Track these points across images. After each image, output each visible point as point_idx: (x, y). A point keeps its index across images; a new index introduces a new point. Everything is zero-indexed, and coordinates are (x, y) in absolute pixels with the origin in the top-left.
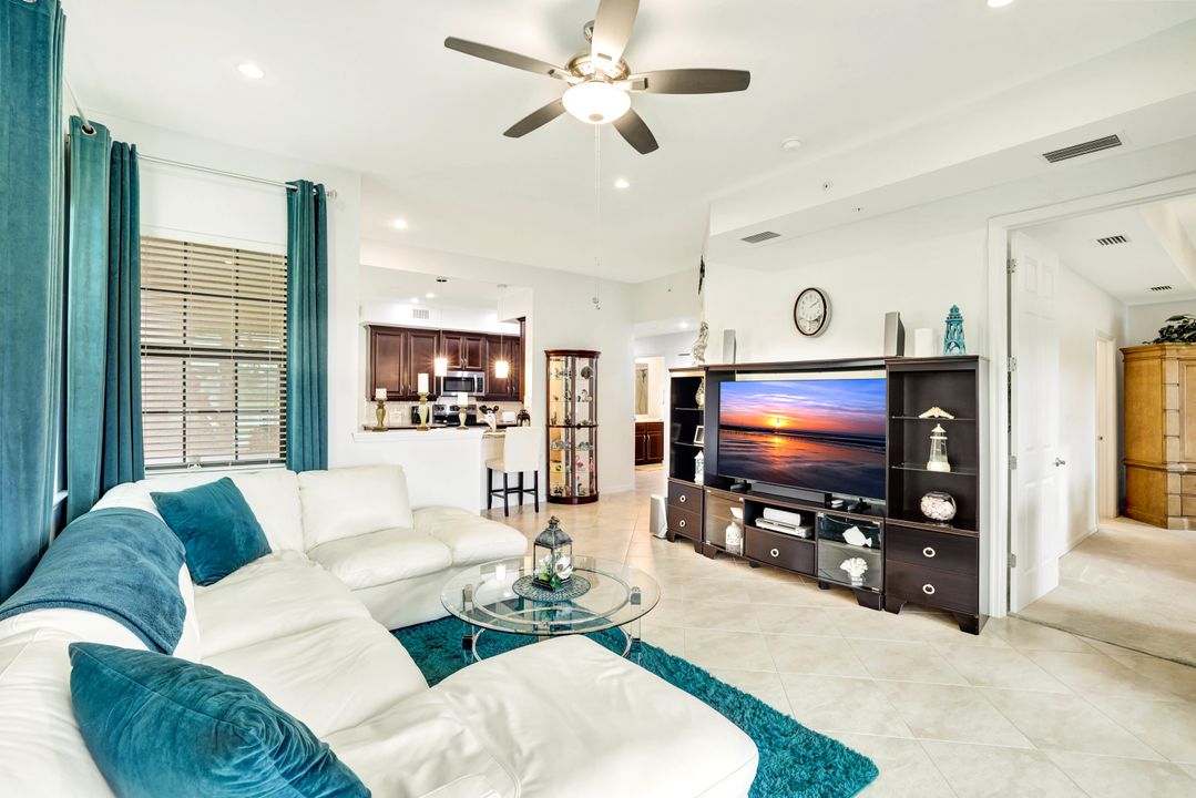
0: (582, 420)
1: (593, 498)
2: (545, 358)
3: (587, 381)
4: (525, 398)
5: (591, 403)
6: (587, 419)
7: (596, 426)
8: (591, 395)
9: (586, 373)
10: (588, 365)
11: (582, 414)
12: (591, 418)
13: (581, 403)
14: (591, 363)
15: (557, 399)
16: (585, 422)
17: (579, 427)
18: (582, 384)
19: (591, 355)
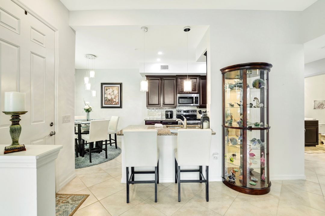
0: (254, 122)
1: (264, 191)
2: (221, 75)
3: (259, 90)
4: (207, 105)
5: (262, 109)
6: (258, 121)
7: (268, 128)
8: (262, 102)
9: (258, 85)
10: (258, 77)
11: (254, 117)
12: (262, 120)
13: (253, 109)
14: (262, 74)
15: (232, 106)
16: (256, 125)
17: (251, 129)
18: (253, 94)
19: (263, 66)
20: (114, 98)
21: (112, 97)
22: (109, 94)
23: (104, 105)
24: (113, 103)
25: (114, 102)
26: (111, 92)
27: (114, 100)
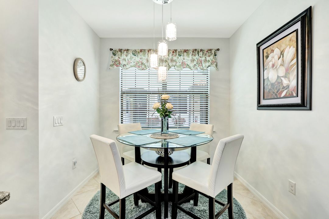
20: (285, 77)
21: (280, 75)
22: (273, 65)
23: (263, 102)
24: (282, 92)
25: (284, 87)
26: (276, 57)
27: (285, 82)
